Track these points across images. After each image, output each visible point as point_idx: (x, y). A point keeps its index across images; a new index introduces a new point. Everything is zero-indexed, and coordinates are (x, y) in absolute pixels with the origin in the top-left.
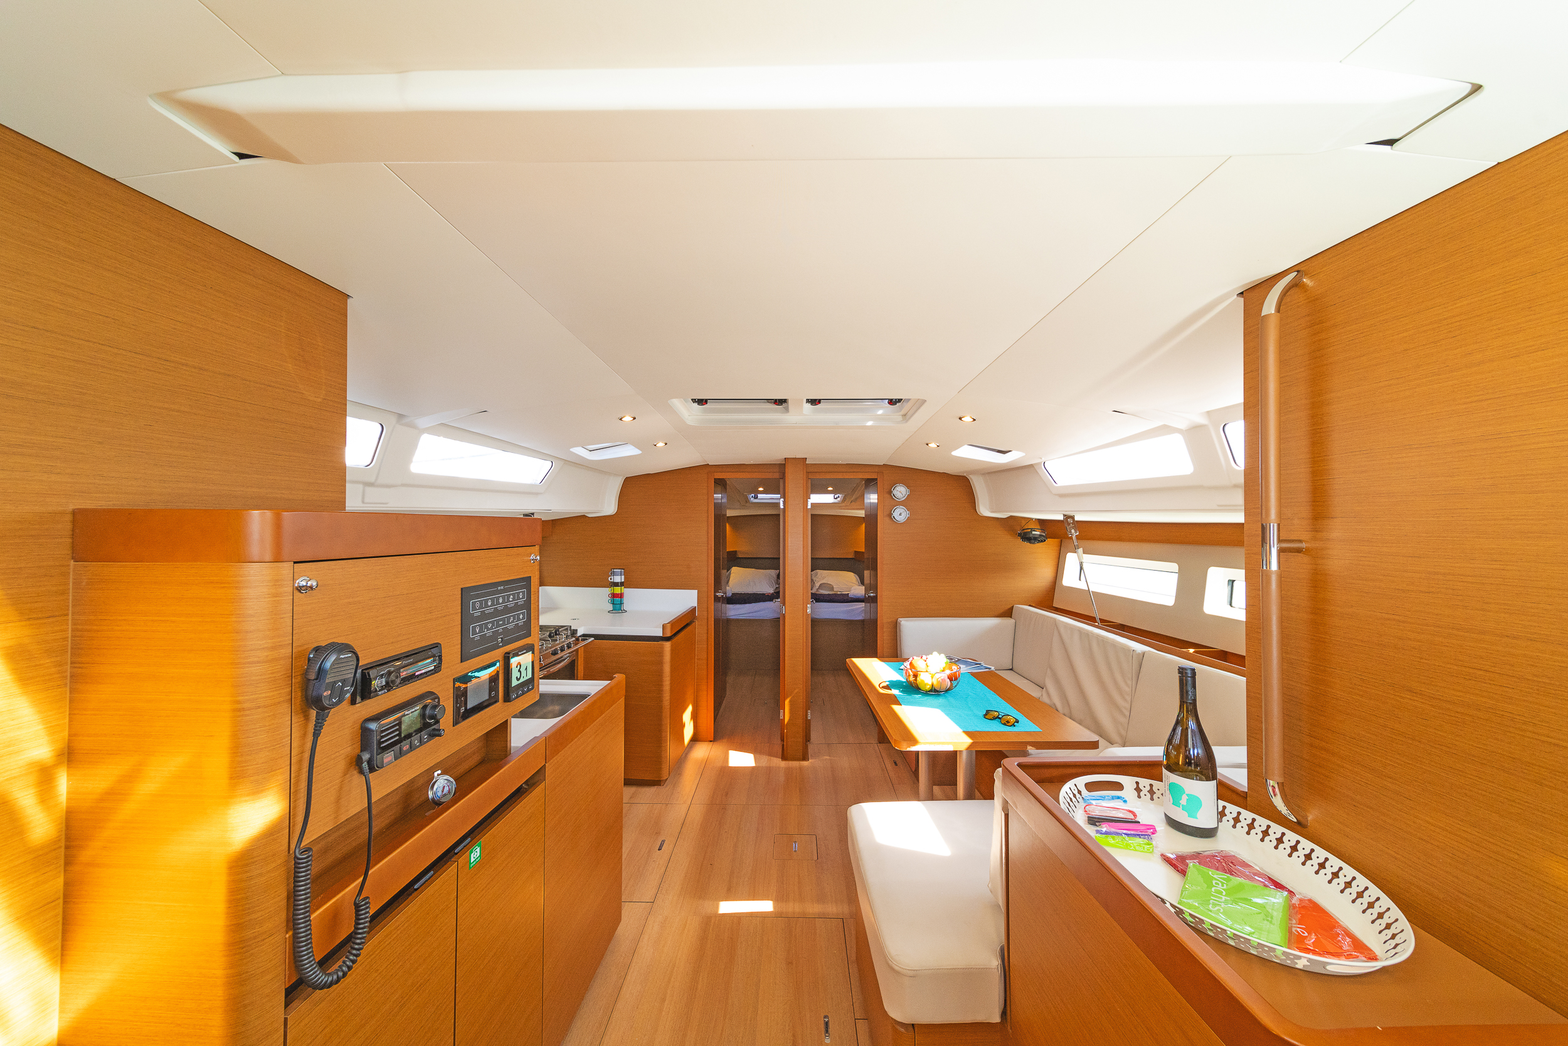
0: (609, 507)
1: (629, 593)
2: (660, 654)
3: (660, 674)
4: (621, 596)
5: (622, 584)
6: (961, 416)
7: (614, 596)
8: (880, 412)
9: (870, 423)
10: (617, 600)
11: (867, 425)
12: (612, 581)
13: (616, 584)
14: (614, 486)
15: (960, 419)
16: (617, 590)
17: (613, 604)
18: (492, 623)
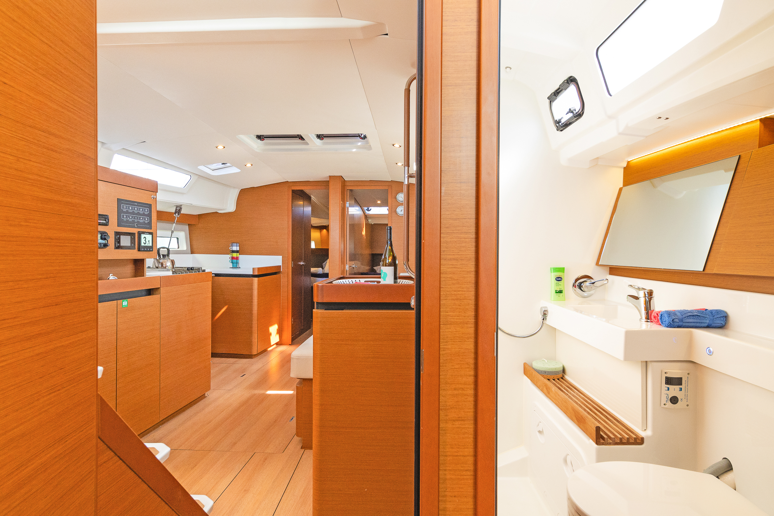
0: (230, 207)
1: (242, 258)
2: (252, 284)
3: (251, 296)
4: (237, 258)
5: (237, 252)
6: (393, 144)
7: (233, 258)
8: (359, 144)
9: (354, 150)
10: (235, 261)
11: (353, 151)
12: (232, 249)
13: (233, 252)
14: (234, 195)
15: (393, 145)
16: (235, 255)
17: (232, 263)
18: (132, 217)
